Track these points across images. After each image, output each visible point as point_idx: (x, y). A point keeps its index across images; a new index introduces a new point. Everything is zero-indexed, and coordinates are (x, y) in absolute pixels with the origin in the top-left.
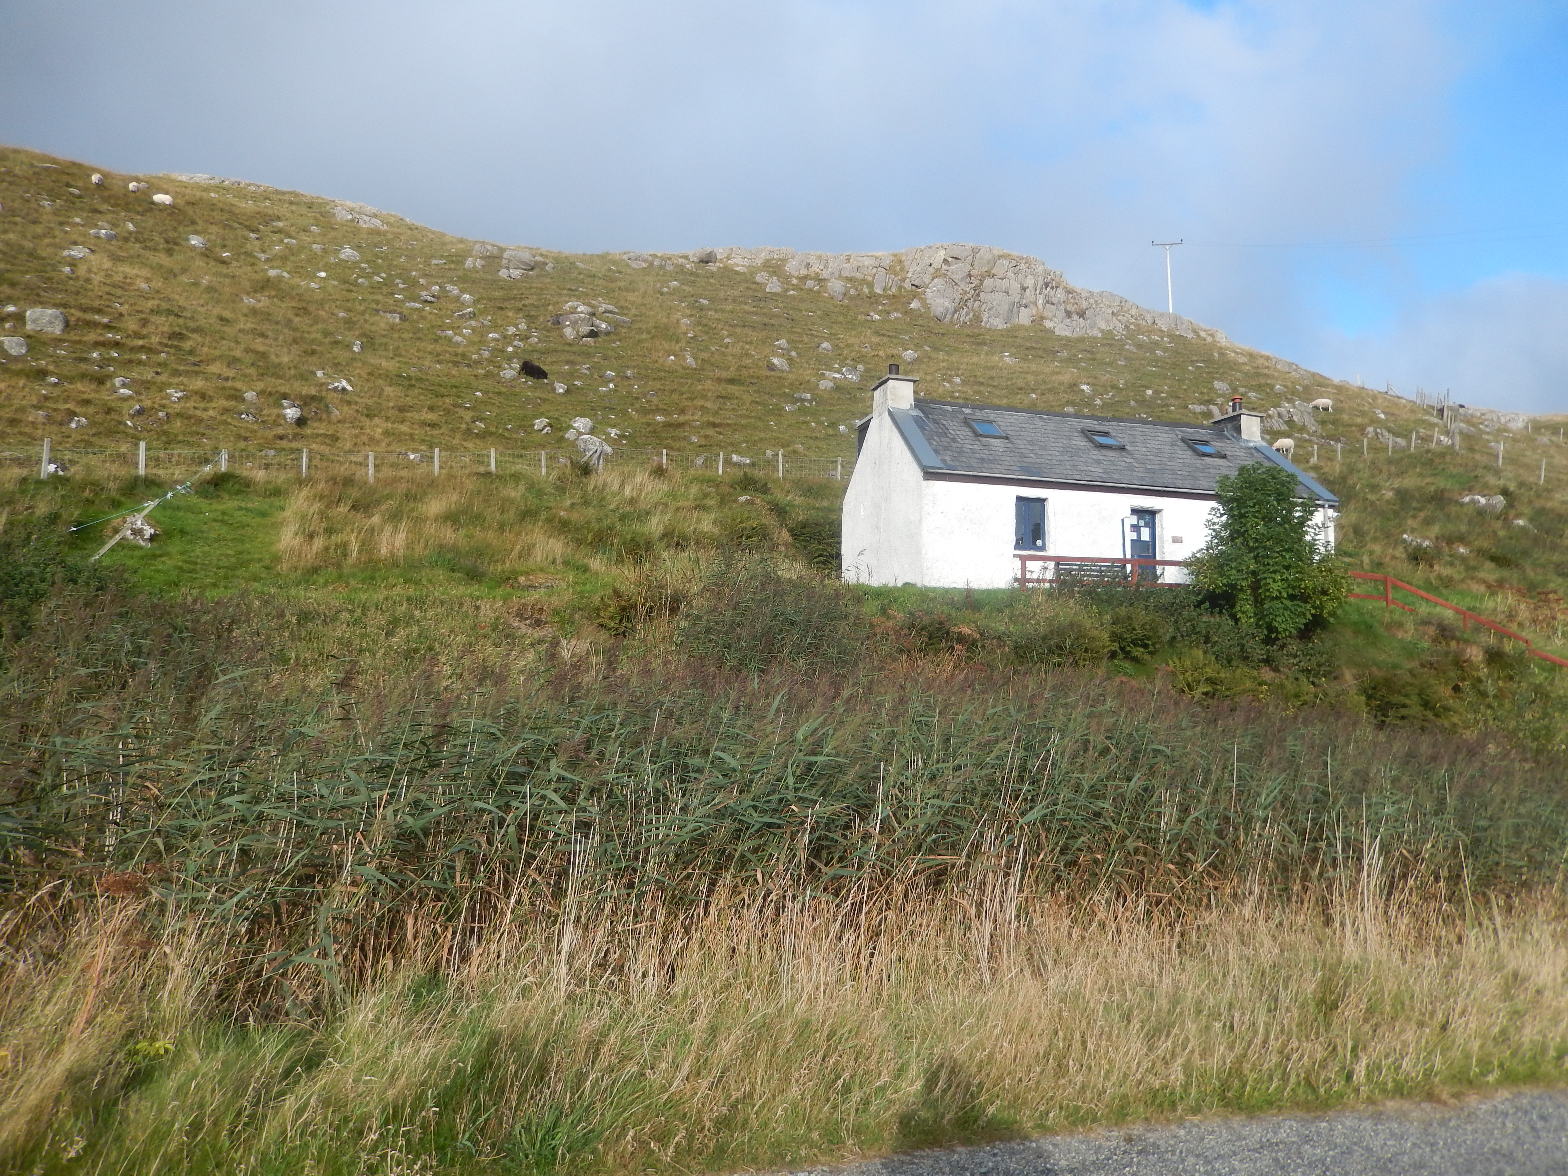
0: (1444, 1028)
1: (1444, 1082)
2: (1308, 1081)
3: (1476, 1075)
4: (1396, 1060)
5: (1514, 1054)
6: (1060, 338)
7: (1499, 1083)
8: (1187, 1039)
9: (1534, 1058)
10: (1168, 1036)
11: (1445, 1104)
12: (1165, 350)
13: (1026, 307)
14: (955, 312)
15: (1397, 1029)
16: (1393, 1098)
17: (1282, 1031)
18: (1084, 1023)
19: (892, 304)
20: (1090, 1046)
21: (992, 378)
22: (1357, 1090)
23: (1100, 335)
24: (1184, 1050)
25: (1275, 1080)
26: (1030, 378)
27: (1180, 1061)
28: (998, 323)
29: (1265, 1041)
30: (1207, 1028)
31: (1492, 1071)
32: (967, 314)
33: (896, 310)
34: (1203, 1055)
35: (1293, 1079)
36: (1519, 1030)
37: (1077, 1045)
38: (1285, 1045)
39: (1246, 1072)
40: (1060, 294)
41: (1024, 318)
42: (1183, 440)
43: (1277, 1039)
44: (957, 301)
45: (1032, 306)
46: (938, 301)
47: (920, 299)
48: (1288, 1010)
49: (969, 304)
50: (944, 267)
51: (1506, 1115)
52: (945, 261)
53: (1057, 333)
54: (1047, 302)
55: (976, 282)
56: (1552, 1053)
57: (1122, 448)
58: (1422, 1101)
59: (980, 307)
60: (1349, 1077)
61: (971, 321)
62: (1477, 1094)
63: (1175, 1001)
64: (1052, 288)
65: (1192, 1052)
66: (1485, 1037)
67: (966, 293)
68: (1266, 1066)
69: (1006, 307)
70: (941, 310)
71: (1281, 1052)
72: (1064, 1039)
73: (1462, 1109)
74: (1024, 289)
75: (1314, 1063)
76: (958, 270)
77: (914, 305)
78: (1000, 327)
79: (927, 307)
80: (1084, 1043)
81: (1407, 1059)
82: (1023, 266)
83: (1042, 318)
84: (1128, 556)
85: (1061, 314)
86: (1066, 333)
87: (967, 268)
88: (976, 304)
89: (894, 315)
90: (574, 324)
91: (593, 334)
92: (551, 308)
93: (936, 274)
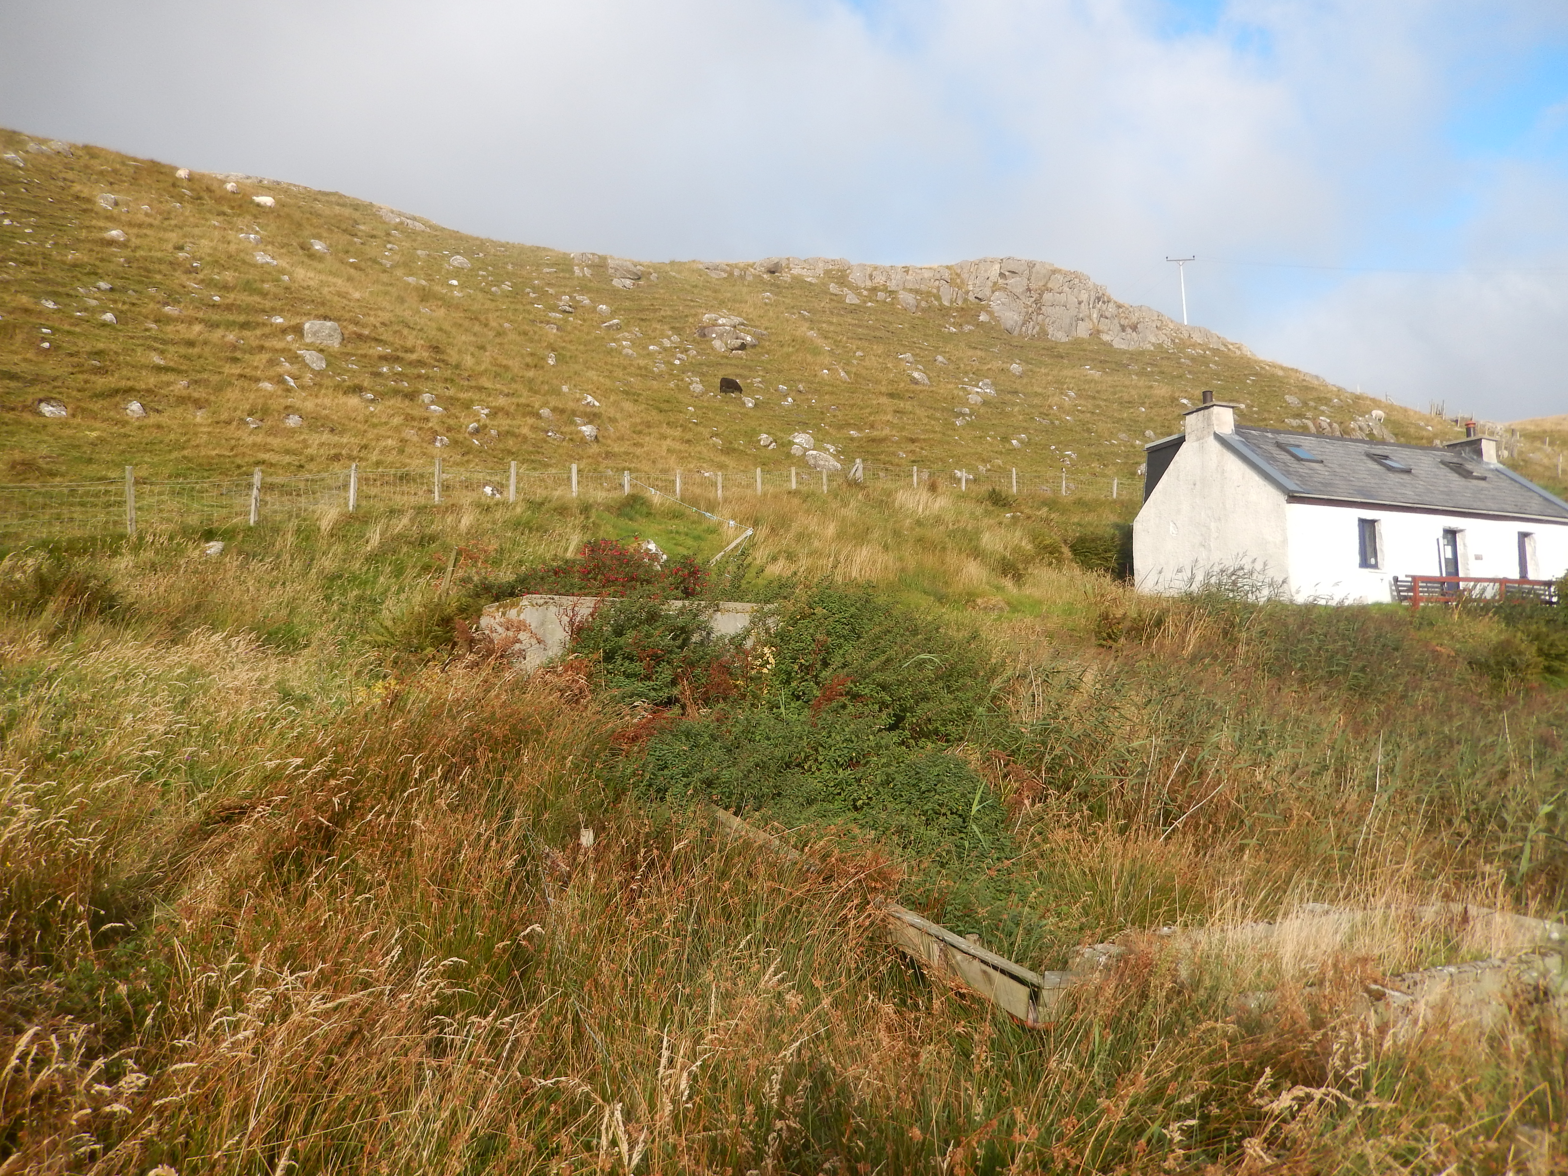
13: (1083, 320)
19: (961, 317)
23: (1152, 348)
28: (1062, 337)
32: (1034, 327)
33: (968, 323)
41: (1083, 331)
44: (1023, 314)
45: (1087, 319)
47: (987, 311)
49: (1034, 317)
50: (1000, 281)
52: (1002, 275)
53: (1116, 346)
54: (1101, 316)
55: (1036, 296)
57: (1408, 471)
59: (1043, 320)
61: (1038, 334)
64: (1104, 302)
67: (1027, 306)
69: (1068, 321)
70: (1012, 323)
76: (1017, 284)
77: (983, 317)
78: (1063, 340)
79: (996, 320)
82: (1077, 281)
85: (1116, 327)
86: (1123, 347)
87: (1025, 282)
88: (1041, 317)
89: (967, 328)
90: (720, 336)
91: (743, 347)
92: (691, 320)
93: (995, 288)
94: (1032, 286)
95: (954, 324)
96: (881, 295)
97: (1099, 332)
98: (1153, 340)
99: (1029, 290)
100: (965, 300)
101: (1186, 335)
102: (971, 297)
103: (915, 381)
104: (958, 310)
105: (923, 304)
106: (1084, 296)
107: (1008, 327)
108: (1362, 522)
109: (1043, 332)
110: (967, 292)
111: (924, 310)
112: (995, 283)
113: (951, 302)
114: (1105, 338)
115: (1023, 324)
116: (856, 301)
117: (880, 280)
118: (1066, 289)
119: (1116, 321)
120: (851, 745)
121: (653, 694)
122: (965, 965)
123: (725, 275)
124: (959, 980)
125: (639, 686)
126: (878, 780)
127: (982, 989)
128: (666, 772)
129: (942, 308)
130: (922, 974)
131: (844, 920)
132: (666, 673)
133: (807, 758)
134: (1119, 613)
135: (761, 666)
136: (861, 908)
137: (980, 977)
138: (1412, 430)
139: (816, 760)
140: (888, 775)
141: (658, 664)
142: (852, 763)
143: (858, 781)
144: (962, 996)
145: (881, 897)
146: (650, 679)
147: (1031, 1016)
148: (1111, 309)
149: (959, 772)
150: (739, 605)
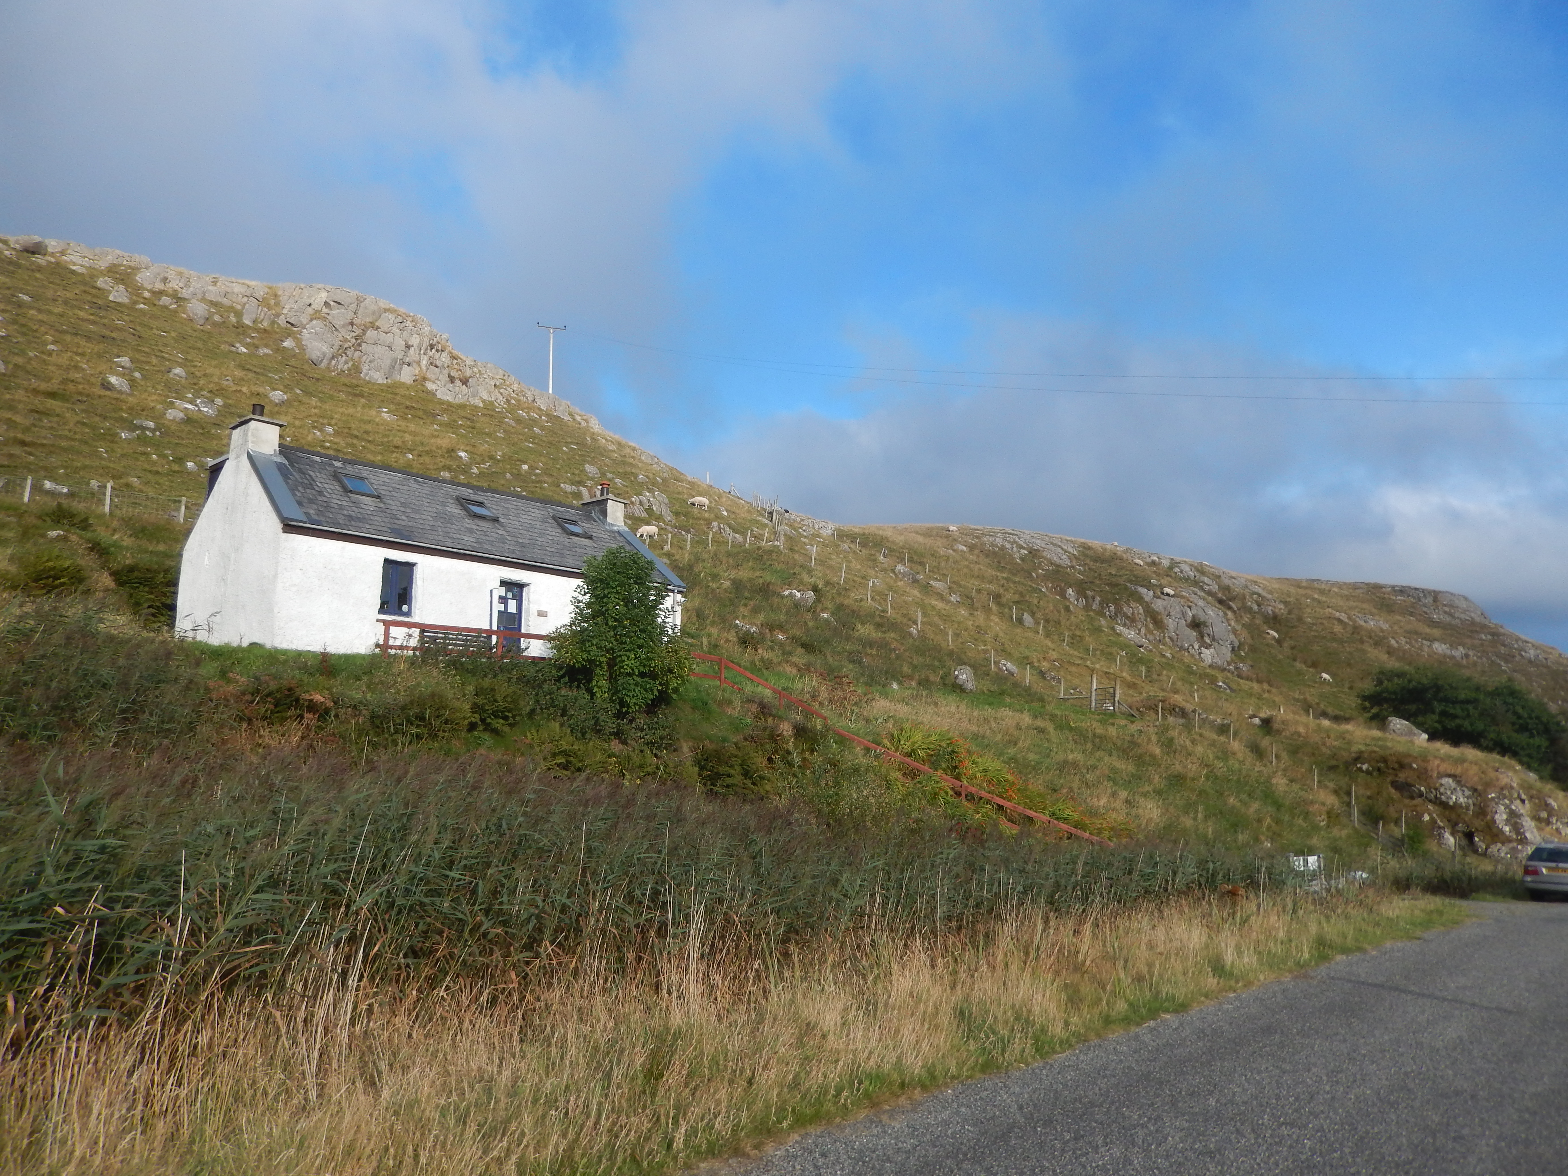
0: (750, 1082)
1: (747, 1136)
2: (633, 1155)
3: (774, 1123)
4: (710, 1120)
5: (803, 1098)
6: (441, 402)
7: (791, 1127)
8: (523, 1134)
9: (818, 1099)
10: (504, 1135)
11: (748, 1156)
12: (542, 428)
13: (409, 365)
14: (333, 358)
15: (712, 1091)
16: (706, 1159)
17: (613, 1110)
18: (418, 1134)
19: (262, 339)
20: (423, 1160)
21: (367, 432)
22: (675, 1158)
23: (481, 405)
24: (519, 1145)
25: (604, 1161)
26: (408, 437)
27: (514, 1158)
28: (379, 378)
29: (597, 1122)
30: (544, 1116)
31: (785, 1118)
32: (346, 363)
33: (266, 346)
34: (536, 1151)
35: (620, 1159)
36: (808, 1073)
37: (408, 1160)
38: (614, 1124)
39: (577, 1158)
40: (444, 358)
41: (406, 376)
42: (554, 518)
43: (607, 1119)
44: (336, 347)
45: (415, 365)
46: (316, 344)
47: (295, 338)
48: (619, 1087)
49: (349, 353)
50: (325, 310)
51: (795, 1157)
52: (326, 304)
53: (439, 396)
54: (431, 364)
55: (358, 331)
56: (833, 1092)
57: (496, 520)
58: (730, 1157)
59: (360, 358)
60: (669, 1146)
61: (349, 370)
62: (774, 1142)
63: (513, 1092)
64: (437, 351)
65: (527, 1146)
66: (781, 1086)
67: (346, 340)
68: (596, 1148)
69: (388, 362)
70: (318, 354)
71: (610, 1131)
72: (395, 1157)
73: (761, 1159)
74: (408, 347)
75: (640, 1137)
76: (339, 316)
77: (288, 343)
78: (380, 381)
79: (302, 348)
80: (416, 1157)
81: (719, 1119)
82: (409, 324)
83: (424, 379)
84: (495, 627)
85: (444, 378)
86: (449, 398)
87: (351, 315)
88: (357, 354)
89: (264, 351)
93: (316, 315)
94: (357, 321)
95: (247, 345)
96: (165, 300)
98: (485, 396)
99: (352, 324)
100: (273, 323)
102: (282, 321)
103: (107, 386)
104: (258, 330)
105: (216, 318)
107: (314, 357)
108: (387, 561)
109: (357, 370)
110: (279, 315)
111: (213, 324)
112: (316, 312)
113: (255, 322)
114: (430, 386)
116: (124, 300)
117: (175, 285)
118: (395, 330)
119: (446, 372)
129: (239, 326)
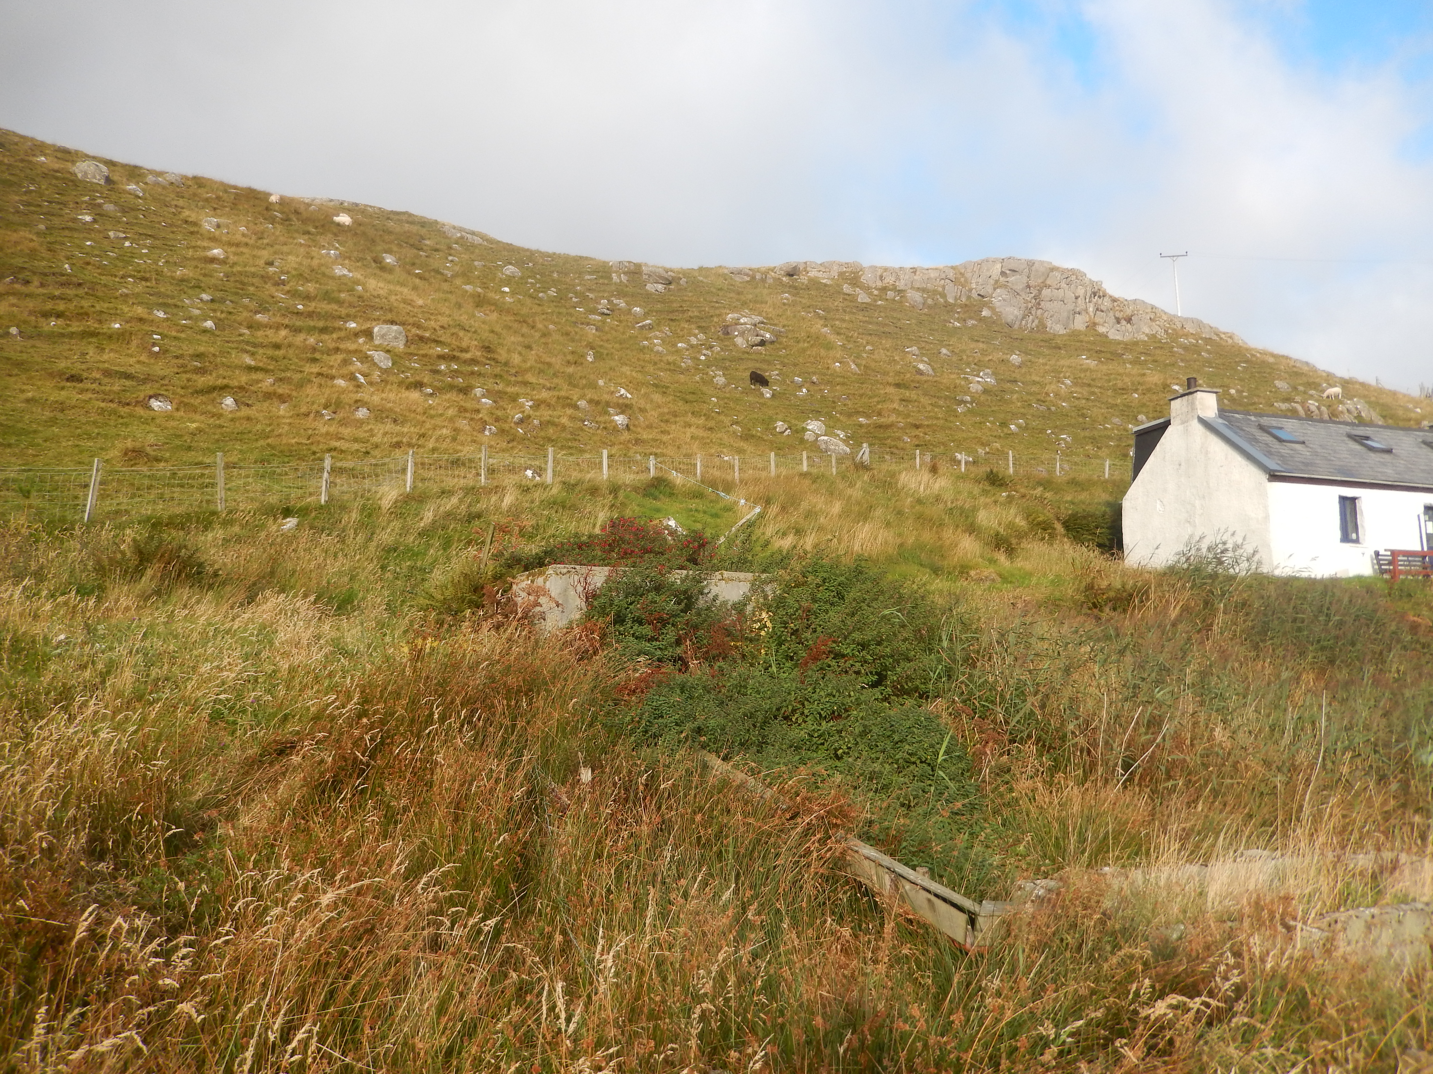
13: (1080, 314)
19: (966, 313)
21: (1091, 380)
23: (1146, 339)
28: (1059, 329)
32: (1033, 321)
33: (971, 318)
41: (1080, 323)
44: (1023, 309)
45: (1084, 313)
46: (1008, 309)
47: (989, 308)
49: (1033, 312)
50: (1002, 279)
52: (1003, 273)
54: (1097, 309)
55: (1035, 292)
57: (1389, 451)
59: (1043, 315)
61: (1038, 327)
64: (1098, 297)
67: (1028, 302)
69: (1065, 314)
70: (1010, 317)
74: (1077, 298)
76: (1017, 281)
77: (985, 313)
78: (1061, 332)
82: (1072, 277)
85: (1111, 320)
86: (1119, 337)
87: (1025, 279)
88: (1039, 312)
89: (971, 323)
90: (742, 334)
91: (762, 343)
92: (715, 319)
93: (997, 285)
94: (1032, 283)
95: (958, 320)
96: (890, 294)
97: (1095, 324)
98: (1147, 331)
99: (1029, 287)
100: (969, 297)
101: (1179, 326)
102: (974, 294)
103: (920, 372)
104: (961, 306)
105: (930, 301)
106: (1081, 291)
107: (1009, 320)
108: (1343, 499)
109: (1042, 325)
110: (970, 290)
111: (930, 307)
112: (997, 281)
113: (956, 299)
114: (1101, 329)
115: (1023, 318)
116: (868, 300)
117: (890, 280)
118: (1063, 285)
119: (1111, 314)
120: (833, 700)
121: (659, 652)
122: (912, 894)
123: (748, 279)
124: (907, 907)
125: (647, 646)
126: (857, 731)
127: (928, 916)
128: (660, 720)
129: (947, 305)
130: (876, 902)
131: (808, 852)
132: (670, 634)
133: (794, 711)
134: (1104, 584)
135: (760, 629)
136: (823, 842)
137: (925, 905)
138: (1400, 412)
139: (802, 713)
140: (865, 726)
141: (664, 626)
142: (834, 716)
143: (840, 732)
144: (910, 922)
145: (841, 832)
146: (657, 640)
147: (969, 940)
148: (1106, 303)
149: (930, 725)
150: (741, 575)
